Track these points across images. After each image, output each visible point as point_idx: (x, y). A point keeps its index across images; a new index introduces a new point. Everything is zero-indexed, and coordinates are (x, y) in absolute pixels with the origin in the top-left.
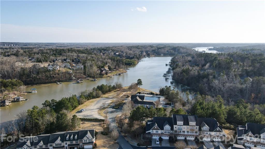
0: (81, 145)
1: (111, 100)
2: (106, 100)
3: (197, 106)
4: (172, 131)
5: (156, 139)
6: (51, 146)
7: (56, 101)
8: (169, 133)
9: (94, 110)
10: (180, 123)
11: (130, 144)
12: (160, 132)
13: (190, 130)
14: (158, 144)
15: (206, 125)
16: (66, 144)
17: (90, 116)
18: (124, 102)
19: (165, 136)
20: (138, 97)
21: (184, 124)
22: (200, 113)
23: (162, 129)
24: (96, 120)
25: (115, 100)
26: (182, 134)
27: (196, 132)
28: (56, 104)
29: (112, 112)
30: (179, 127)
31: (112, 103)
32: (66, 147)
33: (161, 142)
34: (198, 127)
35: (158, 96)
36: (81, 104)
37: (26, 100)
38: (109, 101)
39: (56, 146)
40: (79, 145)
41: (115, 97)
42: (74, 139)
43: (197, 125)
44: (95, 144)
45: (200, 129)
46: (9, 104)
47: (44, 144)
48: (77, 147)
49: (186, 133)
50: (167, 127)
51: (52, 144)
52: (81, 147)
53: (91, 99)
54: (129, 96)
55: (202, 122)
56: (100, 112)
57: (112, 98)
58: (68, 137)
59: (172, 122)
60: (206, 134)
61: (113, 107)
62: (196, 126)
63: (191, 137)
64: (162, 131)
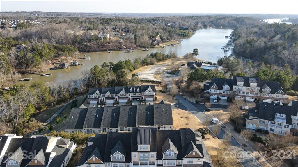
0: (143, 97)
1: (165, 67)
2: (161, 67)
3: (260, 73)
4: (231, 92)
5: (213, 98)
6: (117, 96)
7: (113, 63)
8: (228, 93)
9: (149, 75)
10: (240, 83)
11: (188, 101)
12: (218, 91)
13: (251, 91)
14: (216, 102)
15: (268, 87)
16: (130, 95)
17: (146, 78)
18: (180, 69)
19: (223, 96)
20: (194, 64)
21: (244, 85)
22: (262, 78)
23: (221, 88)
24: (153, 82)
25: (170, 67)
26: (241, 94)
27: (257, 94)
28: (113, 66)
29: (168, 77)
30: (239, 87)
31: (166, 69)
32: (130, 98)
33: (219, 101)
34: (259, 88)
35: (216, 66)
36: (136, 69)
37: (82, 64)
38: (164, 68)
39: (121, 96)
40: (141, 97)
41: (169, 64)
42: (136, 92)
43: (258, 86)
44: (156, 98)
45: (261, 91)
46: (68, 67)
47: (111, 94)
48: (139, 99)
49: (245, 94)
50: (226, 87)
51: (117, 94)
52: (143, 99)
53: (145, 65)
54: (185, 65)
55: (264, 84)
56: (155, 76)
57: (166, 66)
58: (131, 89)
59: (231, 83)
60: (267, 96)
61: (169, 73)
62: (257, 88)
63: (250, 98)
64: (221, 91)
